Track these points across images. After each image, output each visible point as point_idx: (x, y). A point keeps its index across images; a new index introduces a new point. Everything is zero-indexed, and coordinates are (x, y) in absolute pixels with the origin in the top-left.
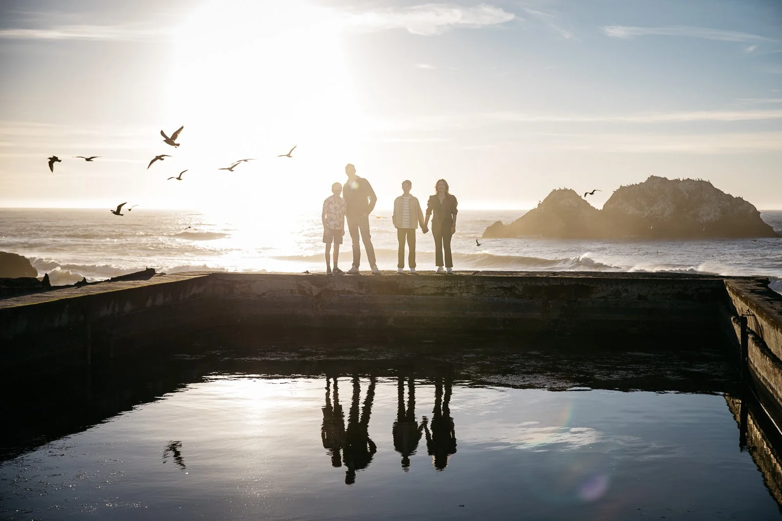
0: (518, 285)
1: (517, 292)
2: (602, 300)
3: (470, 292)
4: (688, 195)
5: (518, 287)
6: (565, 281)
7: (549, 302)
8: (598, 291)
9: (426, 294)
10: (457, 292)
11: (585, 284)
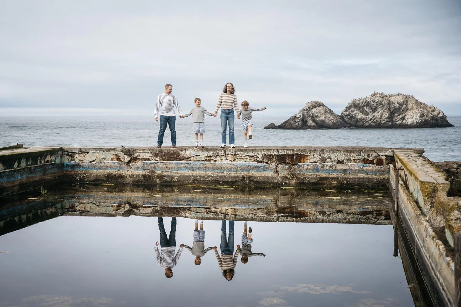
0: (259, 154)
1: (258, 159)
2: (314, 164)
3: (227, 159)
4: (398, 105)
5: (258, 156)
6: (289, 151)
7: (279, 165)
8: (311, 158)
9: (198, 161)
10: (219, 159)
11: (302, 153)
